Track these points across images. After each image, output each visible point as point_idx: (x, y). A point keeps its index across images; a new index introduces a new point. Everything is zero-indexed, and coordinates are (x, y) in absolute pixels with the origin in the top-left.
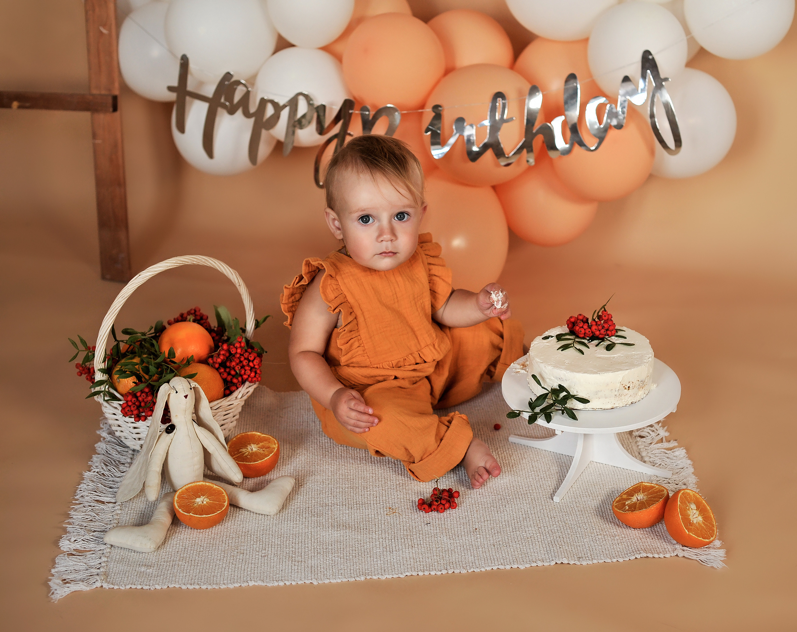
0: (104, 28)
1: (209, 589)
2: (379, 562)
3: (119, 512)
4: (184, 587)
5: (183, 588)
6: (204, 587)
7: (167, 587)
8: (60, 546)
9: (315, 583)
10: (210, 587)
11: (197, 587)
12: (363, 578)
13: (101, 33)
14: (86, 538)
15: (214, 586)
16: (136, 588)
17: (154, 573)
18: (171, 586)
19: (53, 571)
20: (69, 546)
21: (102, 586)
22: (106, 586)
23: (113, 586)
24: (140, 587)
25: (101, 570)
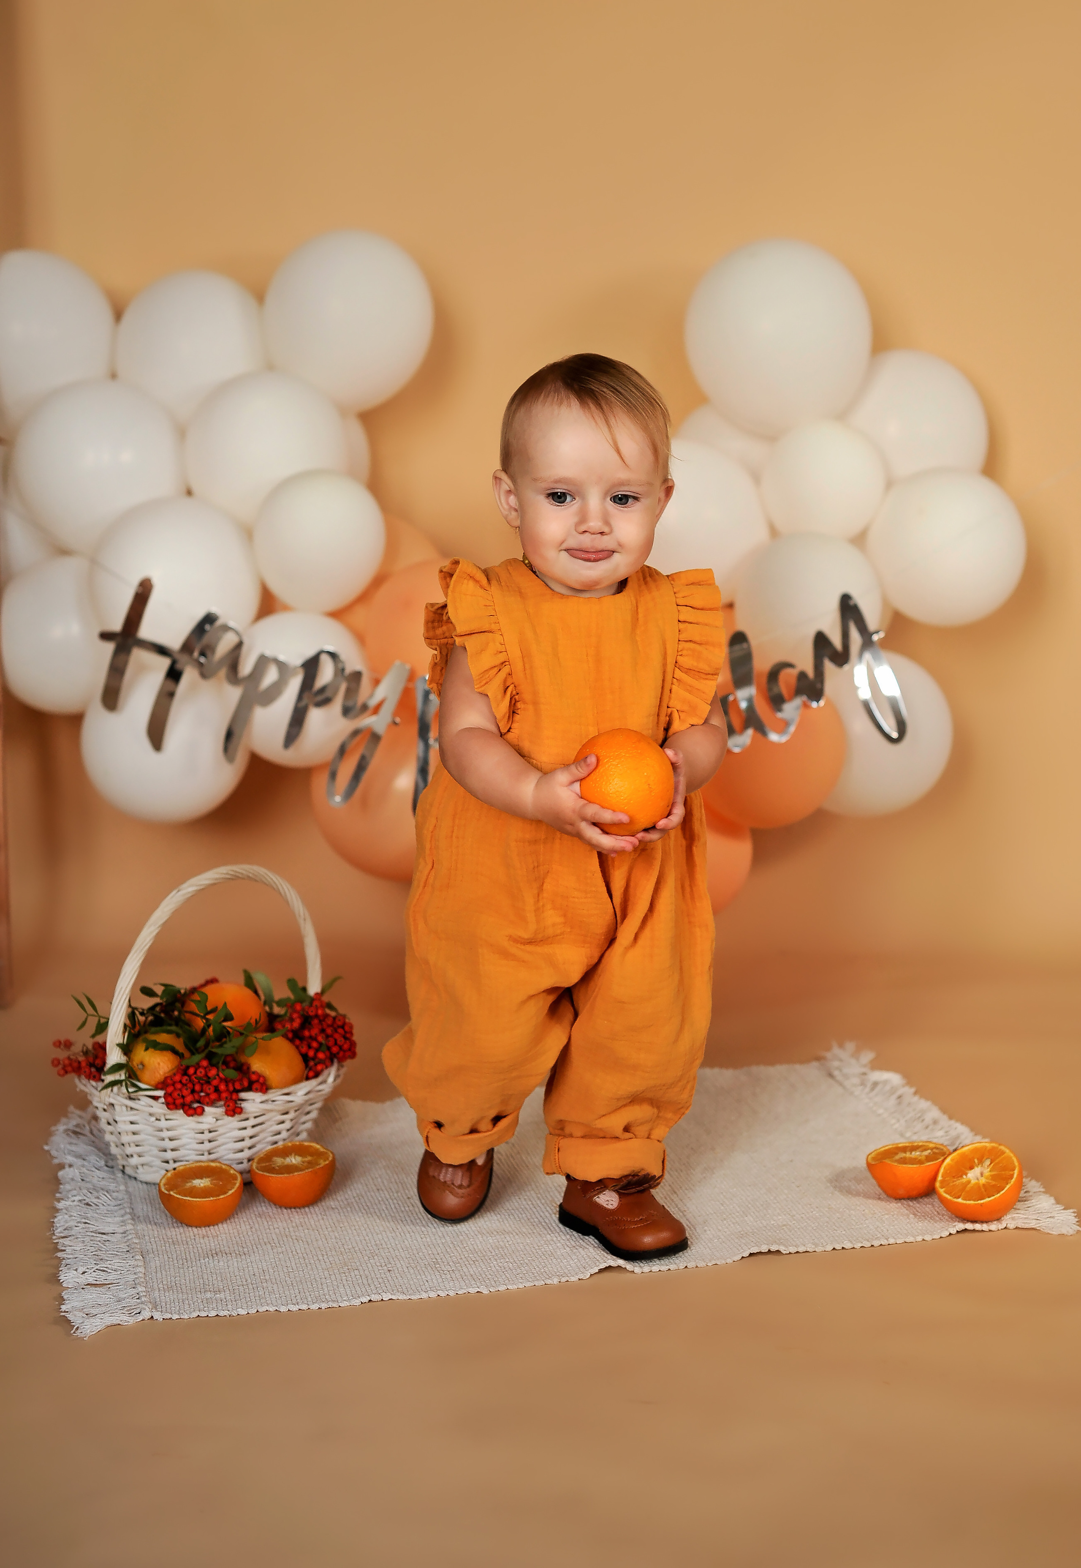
1: (323, 1308)
2: (571, 1262)
3: (137, 1241)
4: (283, 1309)
5: (282, 1311)
6: (314, 1307)
7: (255, 1311)
8: (61, 1281)
9: (485, 1292)
10: (324, 1306)
11: (304, 1307)
12: (555, 1281)
14: (102, 1268)
15: (331, 1304)
16: (208, 1316)
17: (228, 1298)
19: (63, 1308)
20: (77, 1280)
21: (152, 1317)
22: (157, 1316)
23: (169, 1316)
24: (213, 1314)
25: (143, 1299)
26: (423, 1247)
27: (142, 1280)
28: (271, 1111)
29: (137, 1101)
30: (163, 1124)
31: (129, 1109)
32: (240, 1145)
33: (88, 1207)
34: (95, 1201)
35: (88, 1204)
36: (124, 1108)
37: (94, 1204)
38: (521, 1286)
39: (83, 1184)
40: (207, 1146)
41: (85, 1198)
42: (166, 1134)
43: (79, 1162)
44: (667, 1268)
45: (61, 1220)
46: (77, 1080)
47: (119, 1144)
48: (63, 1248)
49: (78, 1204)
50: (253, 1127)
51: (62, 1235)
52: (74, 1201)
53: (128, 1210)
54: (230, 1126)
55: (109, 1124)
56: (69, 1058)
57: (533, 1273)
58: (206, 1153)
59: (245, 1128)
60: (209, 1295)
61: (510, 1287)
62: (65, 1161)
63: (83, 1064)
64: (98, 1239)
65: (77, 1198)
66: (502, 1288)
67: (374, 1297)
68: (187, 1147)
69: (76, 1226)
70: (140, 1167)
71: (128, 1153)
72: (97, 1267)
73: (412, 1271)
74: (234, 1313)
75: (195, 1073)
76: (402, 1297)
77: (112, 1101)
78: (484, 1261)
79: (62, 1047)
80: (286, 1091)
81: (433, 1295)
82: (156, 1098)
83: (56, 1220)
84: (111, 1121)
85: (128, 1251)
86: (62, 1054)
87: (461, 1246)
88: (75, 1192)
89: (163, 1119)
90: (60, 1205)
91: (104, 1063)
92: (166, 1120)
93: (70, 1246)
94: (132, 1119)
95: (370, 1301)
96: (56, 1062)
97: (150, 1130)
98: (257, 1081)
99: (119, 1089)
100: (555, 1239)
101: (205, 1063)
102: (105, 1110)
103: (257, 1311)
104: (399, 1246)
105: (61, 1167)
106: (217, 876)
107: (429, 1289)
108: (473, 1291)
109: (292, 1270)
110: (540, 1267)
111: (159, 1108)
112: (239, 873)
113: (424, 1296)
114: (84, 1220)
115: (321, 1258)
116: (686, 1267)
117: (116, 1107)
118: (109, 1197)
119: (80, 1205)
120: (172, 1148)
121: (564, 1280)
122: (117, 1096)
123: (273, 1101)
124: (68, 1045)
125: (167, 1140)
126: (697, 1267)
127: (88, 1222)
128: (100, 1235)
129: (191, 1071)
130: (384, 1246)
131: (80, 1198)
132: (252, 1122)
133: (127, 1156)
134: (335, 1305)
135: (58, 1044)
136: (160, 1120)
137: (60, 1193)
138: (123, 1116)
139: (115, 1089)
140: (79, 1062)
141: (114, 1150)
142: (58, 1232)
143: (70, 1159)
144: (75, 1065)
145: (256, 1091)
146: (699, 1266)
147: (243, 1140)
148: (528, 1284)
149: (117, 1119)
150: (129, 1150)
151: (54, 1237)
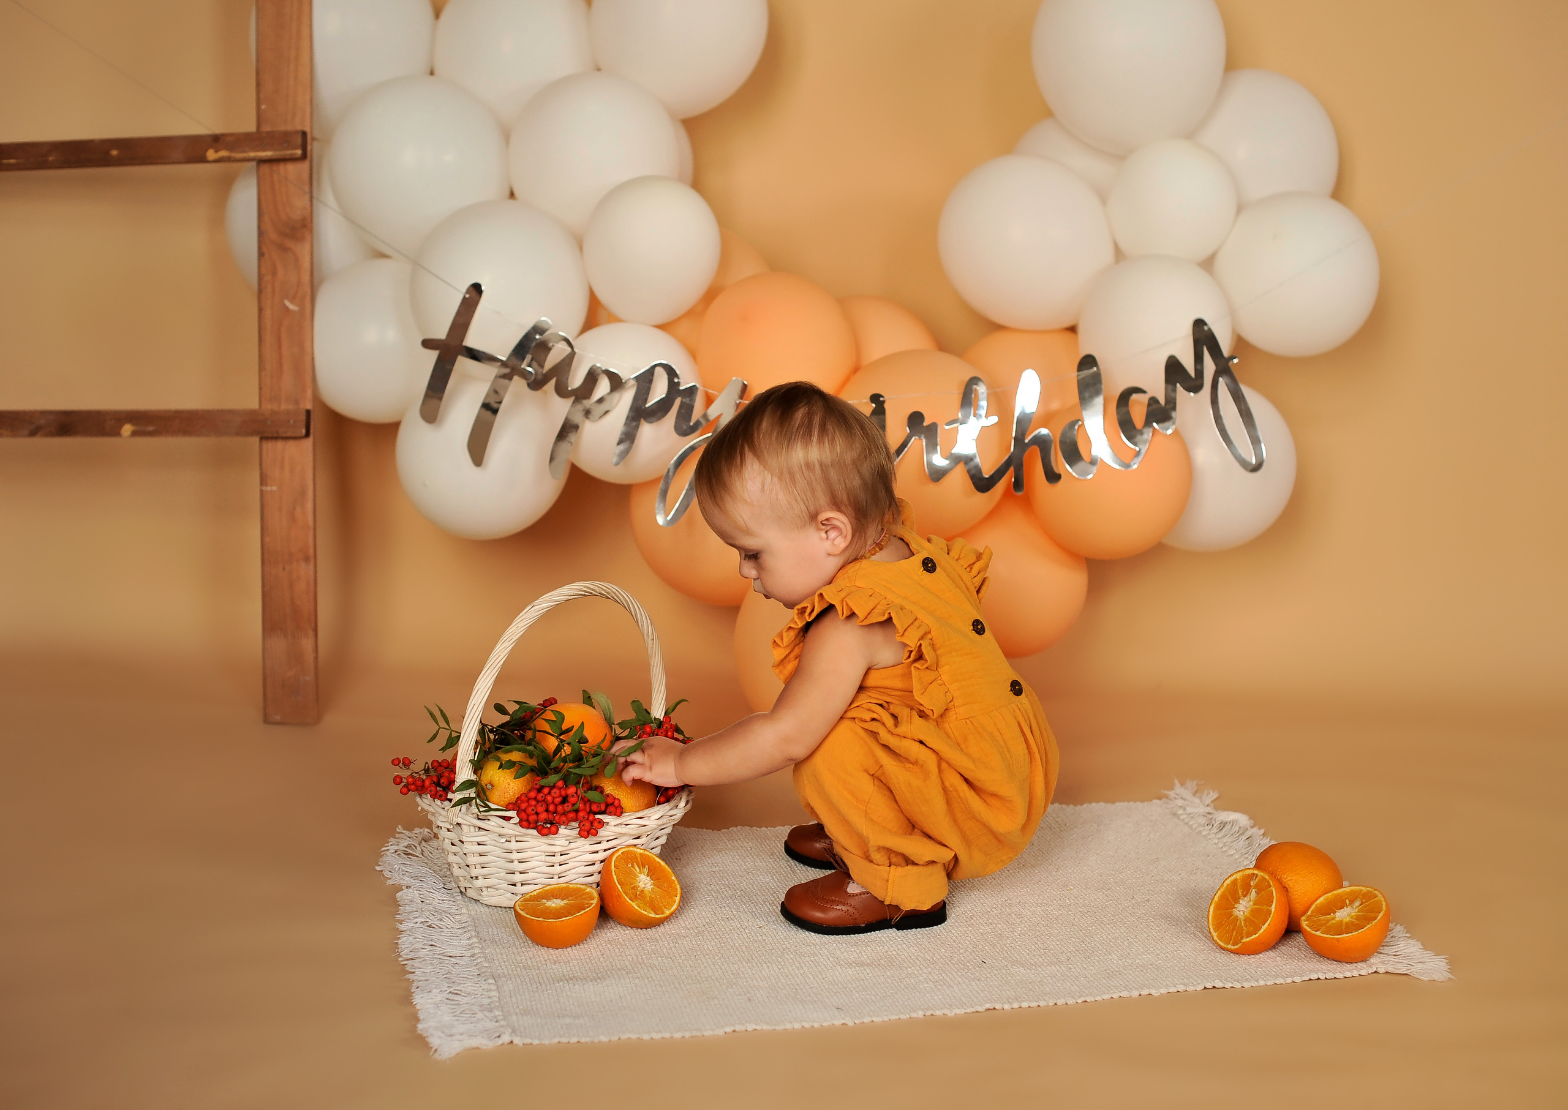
0: (292, 303)
1: (687, 1037)
2: (935, 997)
3: (487, 965)
4: (646, 1037)
6: (678, 1035)
7: (617, 1038)
8: (414, 1003)
9: (850, 1024)
10: (687, 1035)
12: (920, 1014)
13: (287, 309)
14: (456, 992)
15: (695, 1033)
16: (569, 1042)
17: (588, 1024)
18: (624, 1037)
21: (512, 1042)
22: (517, 1041)
23: (528, 1041)
24: (574, 1040)
25: (502, 1023)
26: (781, 978)
27: (497, 1004)
28: (625, 834)
29: (487, 822)
30: (513, 845)
31: (477, 829)
32: (591, 869)
33: (431, 929)
34: (438, 923)
35: (430, 926)
36: (472, 829)
37: (437, 926)
38: (886, 1019)
39: (422, 906)
40: (558, 869)
41: (428, 920)
42: (515, 856)
43: (418, 884)
44: (1037, 1004)
45: (405, 942)
46: (418, 799)
47: (463, 865)
48: (413, 970)
49: (421, 925)
50: (605, 850)
51: (409, 957)
52: (416, 923)
53: (473, 934)
54: (581, 849)
55: (453, 844)
56: (411, 776)
57: (897, 1006)
58: (556, 877)
59: (597, 852)
60: (567, 1021)
61: (875, 1019)
62: (401, 881)
63: (427, 783)
64: (447, 962)
65: (419, 920)
66: (867, 1020)
67: (738, 1028)
68: (537, 870)
69: (423, 949)
70: (484, 889)
71: (474, 875)
72: (451, 990)
73: (773, 1001)
74: (596, 1040)
75: (549, 793)
76: (765, 1027)
77: (460, 821)
78: (846, 992)
79: (401, 765)
80: (640, 814)
81: (797, 1026)
82: (508, 819)
83: (400, 941)
84: (456, 841)
85: (479, 975)
86: (405, 773)
87: (820, 976)
88: (416, 914)
89: (513, 840)
90: (402, 927)
91: (452, 782)
92: (517, 841)
93: (419, 968)
94: (479, 839)
95: (734, 1031)
96: (398, 780)
97: (499, 851)
98: (612, 804)
99: (468, 809)
100: (916, 972)
101: (560, 784)
102: (449, 830)
103: (619, 1039)
104: (756, 975)
105: (399, 888)
106: (572, 592)
107: (792, 1019)
108: (838, 1023)
109: (649, 998)
110: (904, 999)
111: (512, 828)
112: (592, 590)
113: (789, 1026)
114: (431, 943)
115: (678, 986)
116: (1056, 1004)
117: (463, 826)
118: (451, 918)
119: (423, 927)
120: (520, 870)
121: (929, 1013)
122: (466, 816)
123: (627, 825)
124: (407, 763)
125: (516, 862)
126: (1066, 1004)
127: (436, 944)
128: (448, 958)
129: (546, 790)
130: (741, 975)
131: (423, 920)
132: (605, 845)
133: (472, 878)
134: (699, 1034)
135: (396, 762)
136: (510, 841)
137: (399, 914)
138: (470, 836)
139: (464, 807)
140: (423, 781)
141: (456, 871)
142: (405, 953)
143: (408, 880)
144: (419, 783)
145: (610, 814)
146: (1068, 1003)
147: (594, 864)
148: (893, 1017)
149: (464, 840)
150: (475, 872)
151: (400, 959)
